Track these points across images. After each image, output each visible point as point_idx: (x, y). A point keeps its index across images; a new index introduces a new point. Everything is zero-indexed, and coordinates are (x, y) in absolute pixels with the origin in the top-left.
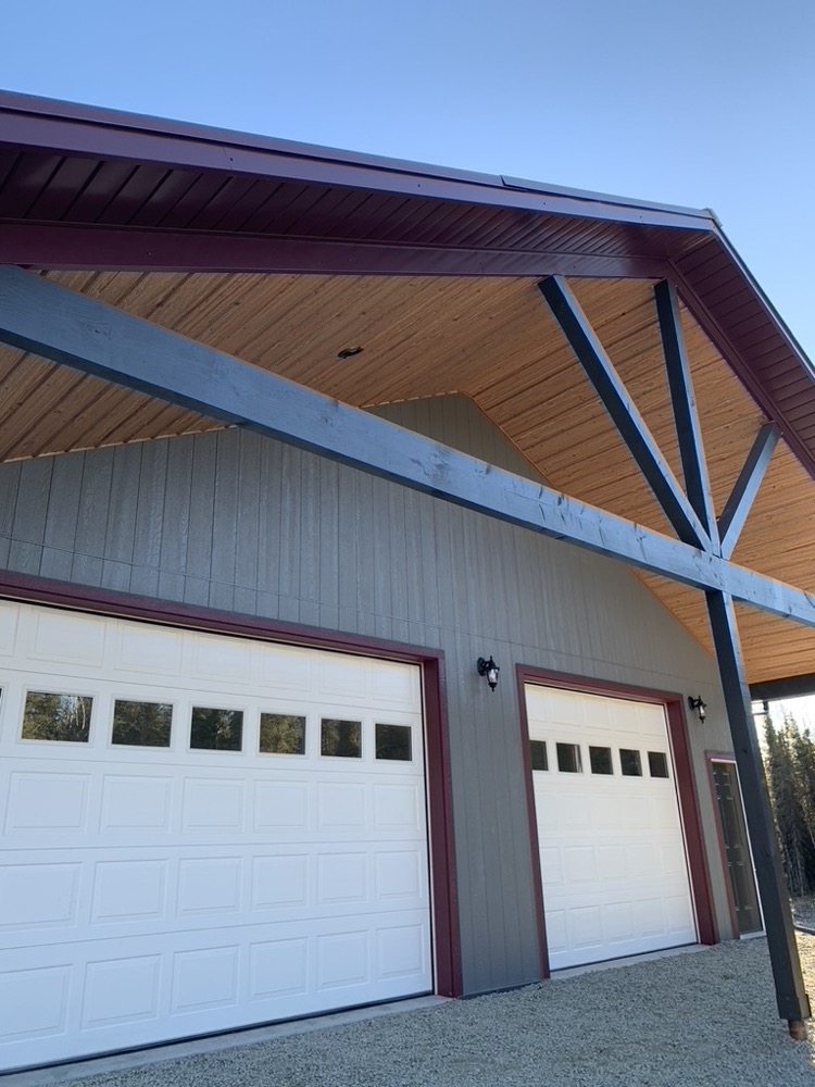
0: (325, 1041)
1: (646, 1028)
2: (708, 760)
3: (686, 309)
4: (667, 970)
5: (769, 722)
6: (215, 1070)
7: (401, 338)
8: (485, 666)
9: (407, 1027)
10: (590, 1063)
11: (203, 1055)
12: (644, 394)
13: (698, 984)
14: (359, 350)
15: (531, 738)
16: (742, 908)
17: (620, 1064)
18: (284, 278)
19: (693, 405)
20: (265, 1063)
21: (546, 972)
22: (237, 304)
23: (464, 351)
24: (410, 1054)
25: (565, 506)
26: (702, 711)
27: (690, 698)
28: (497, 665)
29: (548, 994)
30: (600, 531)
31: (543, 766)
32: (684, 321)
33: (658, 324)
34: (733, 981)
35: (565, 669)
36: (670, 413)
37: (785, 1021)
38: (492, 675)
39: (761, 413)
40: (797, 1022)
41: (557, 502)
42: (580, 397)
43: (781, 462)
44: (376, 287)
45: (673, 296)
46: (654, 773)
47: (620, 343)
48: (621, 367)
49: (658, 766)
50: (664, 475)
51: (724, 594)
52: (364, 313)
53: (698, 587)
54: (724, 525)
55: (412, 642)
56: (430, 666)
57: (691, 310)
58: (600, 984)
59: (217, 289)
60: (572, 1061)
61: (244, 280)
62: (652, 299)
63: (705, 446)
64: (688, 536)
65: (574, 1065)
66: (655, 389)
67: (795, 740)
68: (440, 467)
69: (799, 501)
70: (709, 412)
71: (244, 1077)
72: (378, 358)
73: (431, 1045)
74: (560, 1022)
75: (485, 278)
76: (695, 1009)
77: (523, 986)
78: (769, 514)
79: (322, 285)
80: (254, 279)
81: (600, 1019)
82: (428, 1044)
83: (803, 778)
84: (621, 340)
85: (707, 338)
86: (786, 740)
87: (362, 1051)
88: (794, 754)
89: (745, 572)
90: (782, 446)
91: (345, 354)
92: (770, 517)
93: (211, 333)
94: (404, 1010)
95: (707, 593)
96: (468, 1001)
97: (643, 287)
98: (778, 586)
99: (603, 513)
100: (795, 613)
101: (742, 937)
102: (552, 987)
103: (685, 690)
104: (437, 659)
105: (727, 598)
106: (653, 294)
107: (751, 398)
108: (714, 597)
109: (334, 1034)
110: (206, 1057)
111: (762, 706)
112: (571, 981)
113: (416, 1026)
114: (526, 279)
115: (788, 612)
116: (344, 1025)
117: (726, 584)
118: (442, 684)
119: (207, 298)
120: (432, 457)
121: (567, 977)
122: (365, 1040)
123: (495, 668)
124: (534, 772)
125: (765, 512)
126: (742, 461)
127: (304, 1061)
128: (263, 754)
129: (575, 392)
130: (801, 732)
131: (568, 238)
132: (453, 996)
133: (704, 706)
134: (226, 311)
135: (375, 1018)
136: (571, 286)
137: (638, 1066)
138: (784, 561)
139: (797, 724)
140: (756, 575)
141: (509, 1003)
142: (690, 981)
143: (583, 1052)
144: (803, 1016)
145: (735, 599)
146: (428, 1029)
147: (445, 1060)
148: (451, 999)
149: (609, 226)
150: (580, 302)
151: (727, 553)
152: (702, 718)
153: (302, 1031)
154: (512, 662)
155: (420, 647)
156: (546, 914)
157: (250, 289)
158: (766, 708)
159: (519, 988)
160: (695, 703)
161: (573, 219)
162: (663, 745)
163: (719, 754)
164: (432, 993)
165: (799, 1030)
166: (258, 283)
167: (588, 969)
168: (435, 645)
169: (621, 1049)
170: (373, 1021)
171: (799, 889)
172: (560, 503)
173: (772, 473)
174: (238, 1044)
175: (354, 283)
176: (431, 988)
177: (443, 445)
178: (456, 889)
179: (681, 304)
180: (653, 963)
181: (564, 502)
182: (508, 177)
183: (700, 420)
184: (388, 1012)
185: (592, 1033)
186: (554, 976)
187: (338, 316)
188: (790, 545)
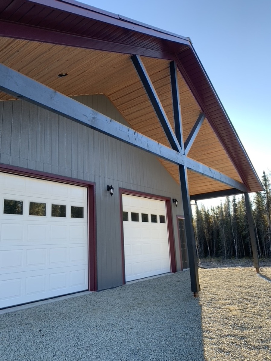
0: (51, 306)
1: (153, 297)
2: (177, 218)
3: (180, 72)
4: (161, 280)
5: (197, 207)
6: (13, 317)
7: (82, 72)
8: (109, 188)
9: (79, 300)
10: (136, 307)
11: (9, 313)
12: (165, 100)
13: (170, 283)
14: (66, 75)
15: (123, 211)
16: (184, 261)
17: (144, 307)
18: (36, 43)
19: (179, 104)
20: (30, 314)
21: (124, 282)
22: (18, 51)
23: (105, 78)
24: (79, 308)
25: (137, 135)
26: (176, 203)
27: (173, 199)
28: (113, 188)
29: (124, 288)
30: (147, 144)
31: (127, 219)
32: (179, 76)
33: (170, 76)
34: (180, 282)
35: (135, 189)
36: (172, 107)
37: (193, 292)
38: (112, 191)
39: (200, 109)
40: (196, 293)
41: (134, 134)
42: (144, 99)
43: (205, 126)
44: (72, 51)
45: (176, 67)
46: (161, 222)
47: (158, 81)
48: (157, 90)
49: (162, 220)
50: (169, 127)
51: (184, 166)
52: (68, 60)
53: (177, 164)
54: (186, 144)
55: (85, 180)
56: (91, 187)
57: (181, 72)
58: (141, 285)
59: (9, 44)
60: (130, 307)
61: (20, 42)
62: (169, 67)
63: (182, 119)
64: (175, 148)
65: (131, 308)
66: (168, 98)
67: (204, 213)
68: (94, 118)
69: (210, 138)
70: (184, 108)
71: (23, 319)
72: (73, 78)
73: (87, 305)
74: (127, 296)
75: (112, 52)
76: (168, 291)
77: (117, 287)
78: (201, 142)
79: (51, 48)
80: (24, 42)
81: (140, 295)
82: (85, 305)
83: (206, 224)
84: (158, 80)
85: (185, 82)
86: (202, 213)
87: (64, 308)
88: (204, 217)
89: (191, 160)
90: (206, 120)
91: (61, 75)
92: (201, 143)
93: (8, 62)
94: (78, 295)
95: (179, 166)
96: (99, 292)
97: (166, 63)
98: (201, 164)
99: (149, 138)
100: (205, 173)
101: (184, 270)
102: (126, 287)
103: (172, 196)
104: (93, 185)
105: (185, 168)
106: (169, 65)
107: (198, 104)
108: (181, 167)
109: (54, 304)
110: (10, 313)
111: (194, 202)
112: (132, 284)
113: (82, 300)
114: (126, 55)
115: (203, 173)
116: (58, 301)
117: (185, 163)
118: (94, 194)
119: (6, 47)
120: (91, 115)
121: (131, 284)
122: (65, 305)
123: (113, 189)
124: (124, 221)
125: (199, 141)
126: (193, 124)
127: (44, 313)
128: (30, 216)
129: (143, 97)
130: (206, 210)
131: (141, 41)
132: (94, 291)
133: (177, 201)
134: (14, 54)
135: (68, 298)
136: (142, 59)
137: (150, 307)
138: (204, 157)
139: (205, 208)
140: (195, 161)
141: (112, 292)
142: (167, 283)
143: (134, 304)
144: (198, 291)
145: (188, 168)
146: (85, 301)
147: (90, 309)
148: (94, 292)
149: (156, 39)
150: (145, 65)
151: (186, 154)
152: (176, 205)
153: (44, 303)
154: (118, 186)
155: (87, 181)
156: (125, 265)
157: (23, 46)
158: (196, 202)
159: (116, 287)
160: (174, 201)
161: (143, 35)
162: (164, 213)
163: (181, 216)
164: (88, 290)
165: (197, 295)
166: (26, 44)
167: (137, 281)
168: (92, 180)
169: (145, 303)
170: (68, 300)
171: (202, 256)
172: (135, 134)
173: (202, 129)
174: (21, 309)
175: (63, 49)
176: (88, 289)
177: (95, 111)
178: (97, 258)
179: (178, 70)
180: (157, 278)
181: (136, 134)
182: (121, 16)
183: (181, 110)
184: (73, 296)
185: (137, 299)
186: (127, 284)
187: (58, 60)
188: (206, 152)
